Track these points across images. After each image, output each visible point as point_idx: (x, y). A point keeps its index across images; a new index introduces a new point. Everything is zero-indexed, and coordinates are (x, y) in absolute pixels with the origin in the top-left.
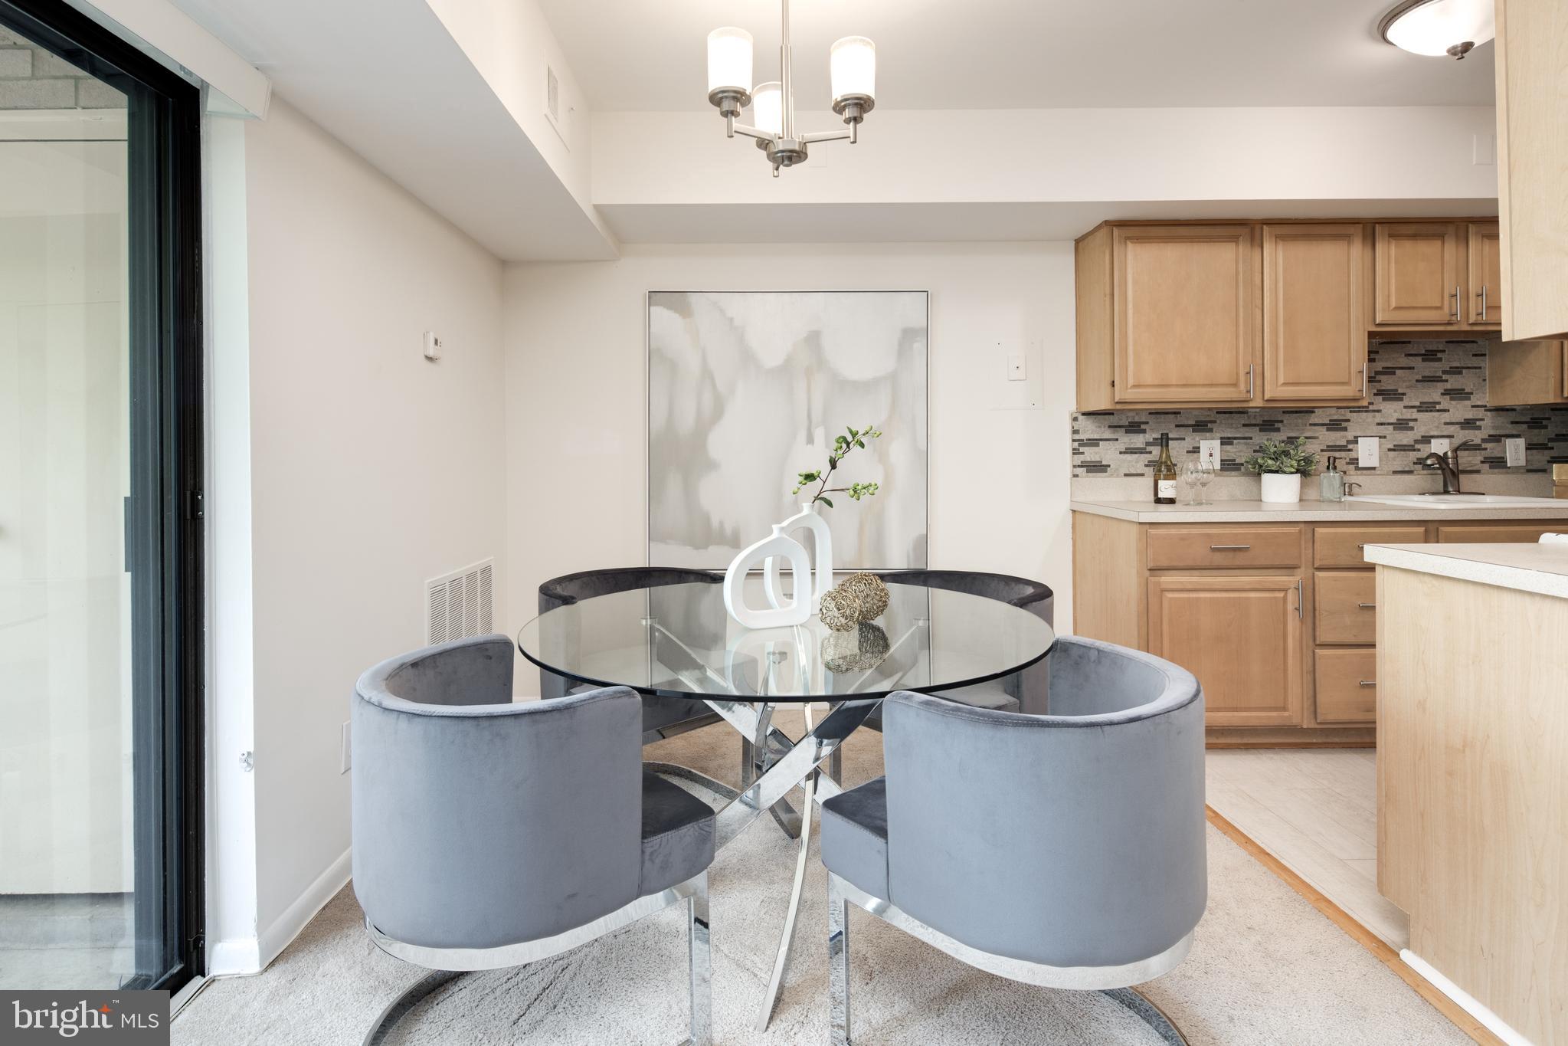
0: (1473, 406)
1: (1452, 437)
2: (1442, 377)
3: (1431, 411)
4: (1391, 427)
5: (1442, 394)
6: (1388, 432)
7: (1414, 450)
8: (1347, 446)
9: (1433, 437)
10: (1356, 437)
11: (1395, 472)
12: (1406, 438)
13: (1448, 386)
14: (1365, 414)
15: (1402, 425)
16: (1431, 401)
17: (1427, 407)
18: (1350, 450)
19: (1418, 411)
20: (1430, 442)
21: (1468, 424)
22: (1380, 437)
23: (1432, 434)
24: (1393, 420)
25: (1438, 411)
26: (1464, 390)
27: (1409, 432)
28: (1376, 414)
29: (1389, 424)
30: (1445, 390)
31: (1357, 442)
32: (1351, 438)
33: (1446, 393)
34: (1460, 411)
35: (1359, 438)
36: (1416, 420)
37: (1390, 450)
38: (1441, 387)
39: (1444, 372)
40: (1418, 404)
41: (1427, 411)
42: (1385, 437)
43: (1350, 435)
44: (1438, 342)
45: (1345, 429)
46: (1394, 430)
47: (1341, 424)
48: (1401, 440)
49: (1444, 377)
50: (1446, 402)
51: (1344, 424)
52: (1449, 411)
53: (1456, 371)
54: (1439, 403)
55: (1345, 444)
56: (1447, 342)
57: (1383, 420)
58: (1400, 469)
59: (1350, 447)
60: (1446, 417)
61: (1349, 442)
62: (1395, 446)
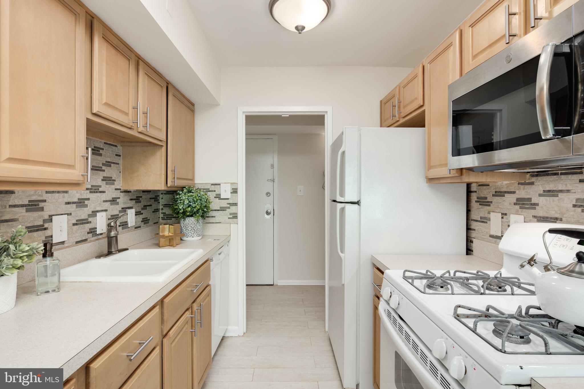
0: (116, 189)
1: (106, 210)
2: (101, 168)
3: (97, 192)
4: (74, 205)
5: (103, 180)
6: (73, 210)
7: (88, 223)
8: (43, 226)
9: (97, 211)
10: (51, 216)
11: (77, 242)
12: (83, 213)
13: (105, 174)
14: (57, 195)
15: (81, 203)
16: (97, 185)
17: (95, 190)
18: (46, 229)
19: (90, 192)
20: (96, 216)
21: (114, 201)
22: (68, 214)
23: (98, 209)
24: (76, 200)
25: (101, 192)
26: (111, 178)
27: (85, 209)
28: (65, 194)
29: (74, 203)
30: (104, 177)
31: (51, 221)
32: (47, 217)
33: (105, 179)
34: (110, 192)
35: (53, 217)
36: (88, 199)
37: (74, 224)
38: (102, 174)
39: (103, 164)
40: (90, 187)
41: (94, 192)
42: (71, 214)
43: (45, 215)
44: (101, 142)
45: (42, 209)
46: (77, 207)
47: (38, 205)
48: (80, 216)
49: (104, 168)
50: (104, 187)
51: (41, 205)
52: (105, 192)
53: (108, 164)
54: (100, 186)
55: (42, 224)
56: (105, 143)
57: (69, 200)
58: (80, 239)
59: (46, 225)
60: (104, 197)
61: (45, 221)
62: (77, 221)
